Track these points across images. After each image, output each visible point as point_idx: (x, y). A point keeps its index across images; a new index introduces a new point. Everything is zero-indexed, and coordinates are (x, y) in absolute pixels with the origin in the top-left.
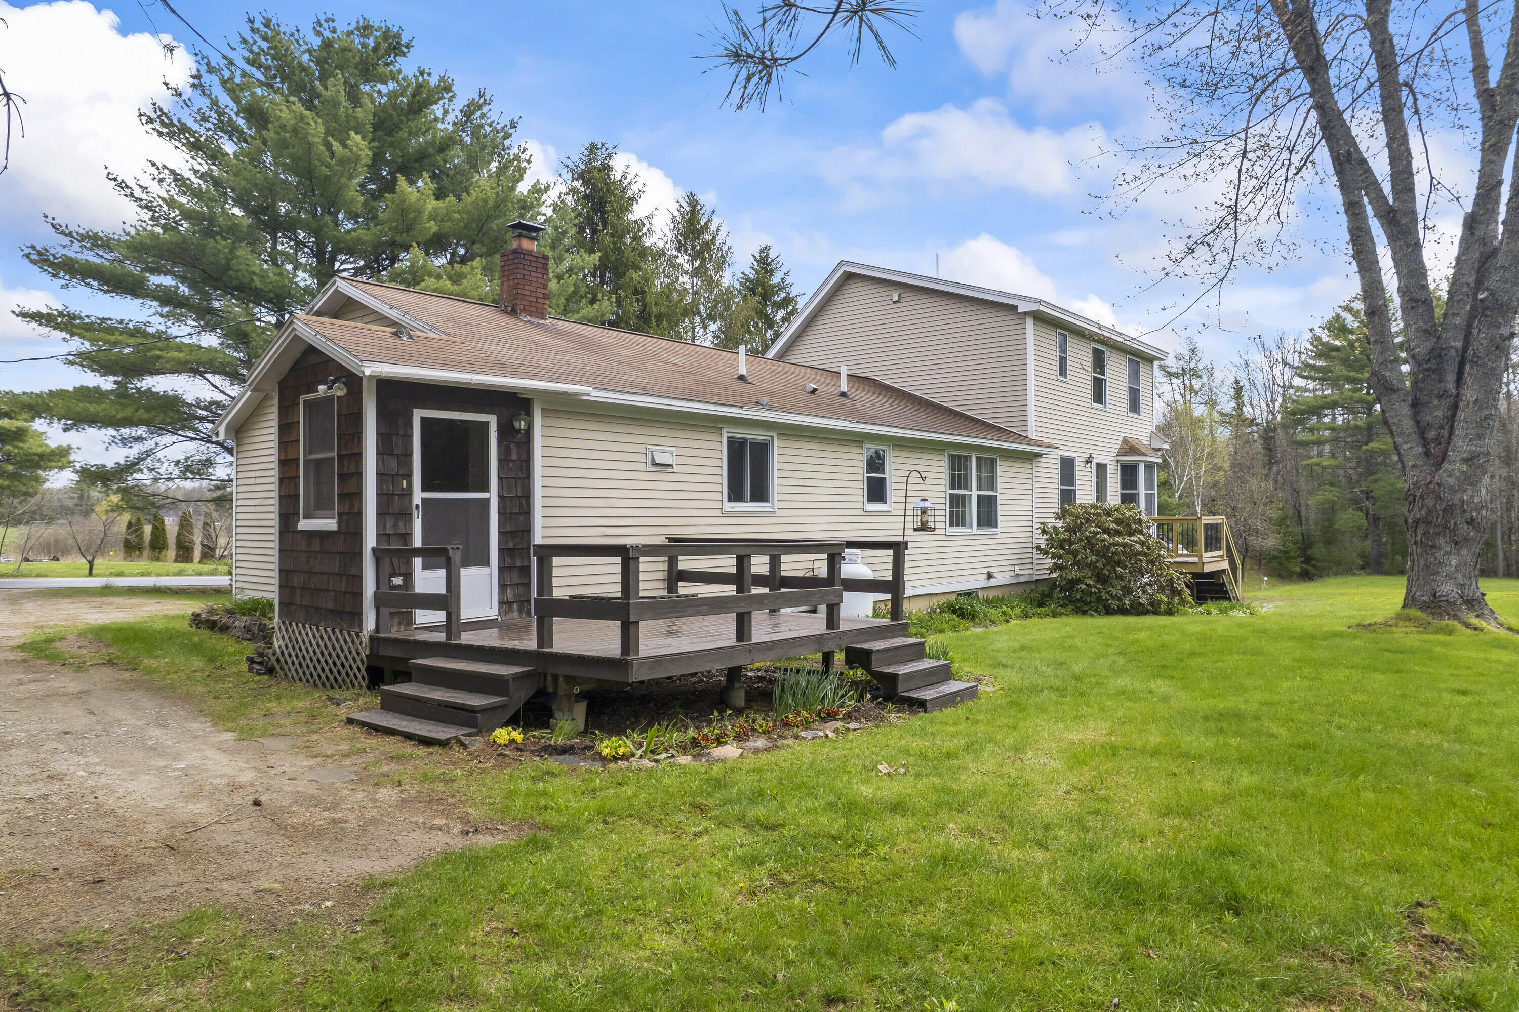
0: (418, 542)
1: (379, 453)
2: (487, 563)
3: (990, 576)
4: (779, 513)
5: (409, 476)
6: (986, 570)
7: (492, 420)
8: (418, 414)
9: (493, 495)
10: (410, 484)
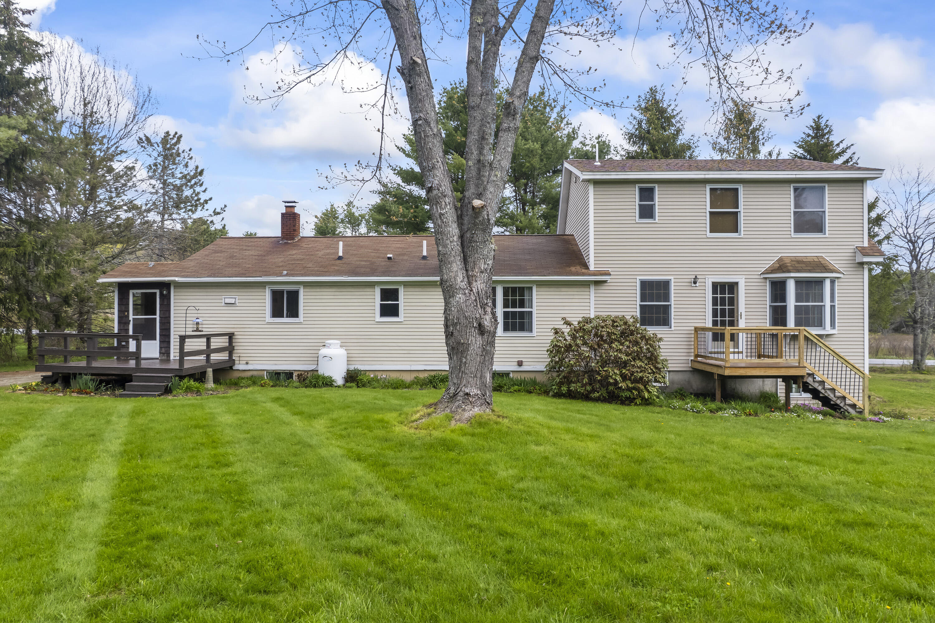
0: (131, 333)
1: (119, 304)
2: (155, 339)
3: (520, 364)
4: (305, 323)
5: (128, 311)
6: (517, 360)
7: (158, 291)
8: (131, 292)
9: (157, 317)
10: (128, 314)
